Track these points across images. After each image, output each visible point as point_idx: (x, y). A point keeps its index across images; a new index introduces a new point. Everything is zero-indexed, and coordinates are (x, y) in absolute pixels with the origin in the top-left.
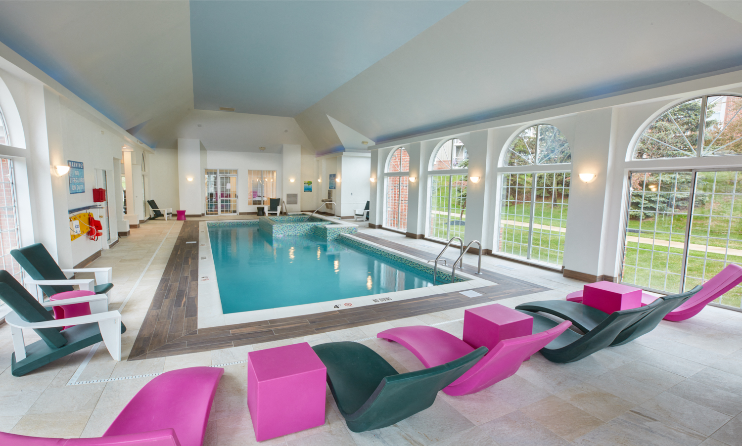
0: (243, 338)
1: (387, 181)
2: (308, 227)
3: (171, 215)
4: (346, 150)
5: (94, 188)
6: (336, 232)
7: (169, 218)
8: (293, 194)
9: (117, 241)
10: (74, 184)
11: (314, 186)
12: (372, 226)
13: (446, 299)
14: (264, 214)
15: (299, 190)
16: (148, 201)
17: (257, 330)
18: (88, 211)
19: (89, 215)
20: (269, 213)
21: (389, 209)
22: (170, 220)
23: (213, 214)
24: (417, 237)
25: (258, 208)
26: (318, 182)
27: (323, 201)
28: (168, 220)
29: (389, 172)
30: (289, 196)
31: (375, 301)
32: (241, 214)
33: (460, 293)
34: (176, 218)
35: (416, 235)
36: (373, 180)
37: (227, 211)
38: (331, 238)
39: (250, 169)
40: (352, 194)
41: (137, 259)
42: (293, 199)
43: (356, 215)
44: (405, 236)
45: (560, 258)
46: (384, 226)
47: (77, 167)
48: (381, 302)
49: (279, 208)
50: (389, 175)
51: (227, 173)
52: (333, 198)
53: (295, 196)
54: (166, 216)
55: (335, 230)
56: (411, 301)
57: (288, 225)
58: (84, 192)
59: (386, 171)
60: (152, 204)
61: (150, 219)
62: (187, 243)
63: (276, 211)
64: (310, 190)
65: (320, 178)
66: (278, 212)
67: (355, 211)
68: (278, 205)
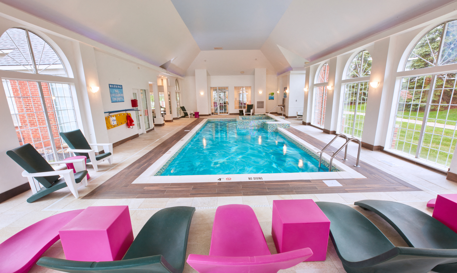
0: (146, 193)
1: (316, 90)
2: (259, 123)
3: (192, 115)
4: (293, 69)
5: (132, 99)
6: (274, 126)
7: (191, 117)
8: (261, 102)
9: (153, 129)
10: (114, 97)
11: (275, 96)
12: (304, 124)
13: (307, 185)
14: (243, 114)
15: (265, 99)
16: (181, 107)
17: (159, 189)
18: (128, 112)
19: (128, 114)
20: (246, 114)
21: (317, 111)
22: (192, 117)
23: (215, 114)
24: (330, 133)
25: (240, 111)
26: (278, 93)
27: (279, 106)
28: (190, 117)
29: (318, 83)
30: (258, 103)
31: (249, 179)
32: (231, 114)
33: (323, 181)
34: (194, 116)
35: (329, 131)
36: (306, 90)
37: (225, 112)
38: (271, 131)
39: (235, 86)
40: (296, 100)
41: (152, 139)
42: (261, 105)
43: (298, 115)
44: (323, 131)
45: (450, 157)
46: (312, 124)
47: (115, 88)
48: (253, 180)
49: (252, 111)
50: (317, 85)
51: (222, 89)
52: (286, 104)
53: (262, 102)
54: (189, 115)
55: (274, 125)
56: (274, 183)
57: (247, 121)
58: (124, 102)
59: (315, 83)
60: (183, 108)
61: (182, 117)
62: (185, 131)
63: (250, 112)
64: (272, 99)
65: (279, 90)
66: (251, 113)
67: (297, 113)
68: (252, 109)
